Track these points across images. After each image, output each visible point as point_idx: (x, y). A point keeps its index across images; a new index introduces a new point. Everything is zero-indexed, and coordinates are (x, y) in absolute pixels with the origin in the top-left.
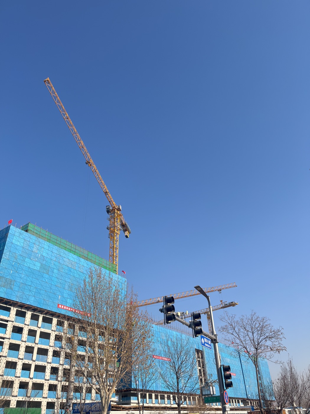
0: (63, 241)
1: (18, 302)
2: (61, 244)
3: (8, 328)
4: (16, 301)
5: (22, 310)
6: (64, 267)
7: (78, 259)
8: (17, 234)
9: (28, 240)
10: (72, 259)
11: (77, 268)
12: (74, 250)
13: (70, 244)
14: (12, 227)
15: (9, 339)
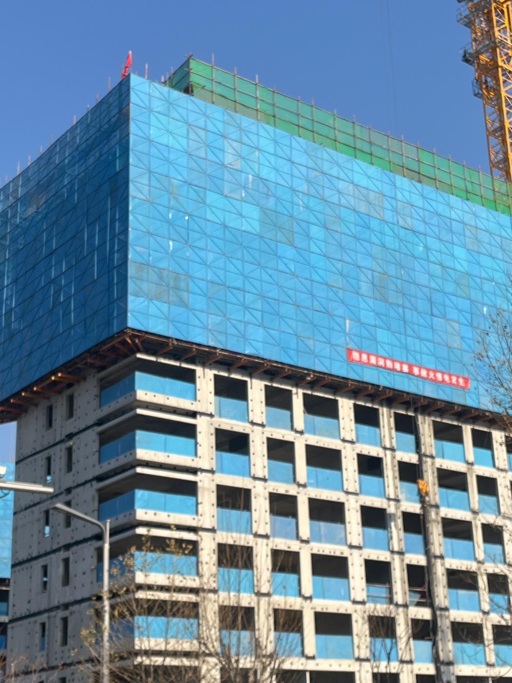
0: (321, 115)
1: (215, 348)
2: (317, 128)
3: (200, 438)
4: (209, 347)
5: (234, 376)
6: (344, 212)
7: (386, 179)
8: (158, 105)
9: (201, 122)
10: (364, 182)
11: (388, 215)
12: (366, 147)
13: (347, 127)
14: (135, 80)
15: (212, 472)
